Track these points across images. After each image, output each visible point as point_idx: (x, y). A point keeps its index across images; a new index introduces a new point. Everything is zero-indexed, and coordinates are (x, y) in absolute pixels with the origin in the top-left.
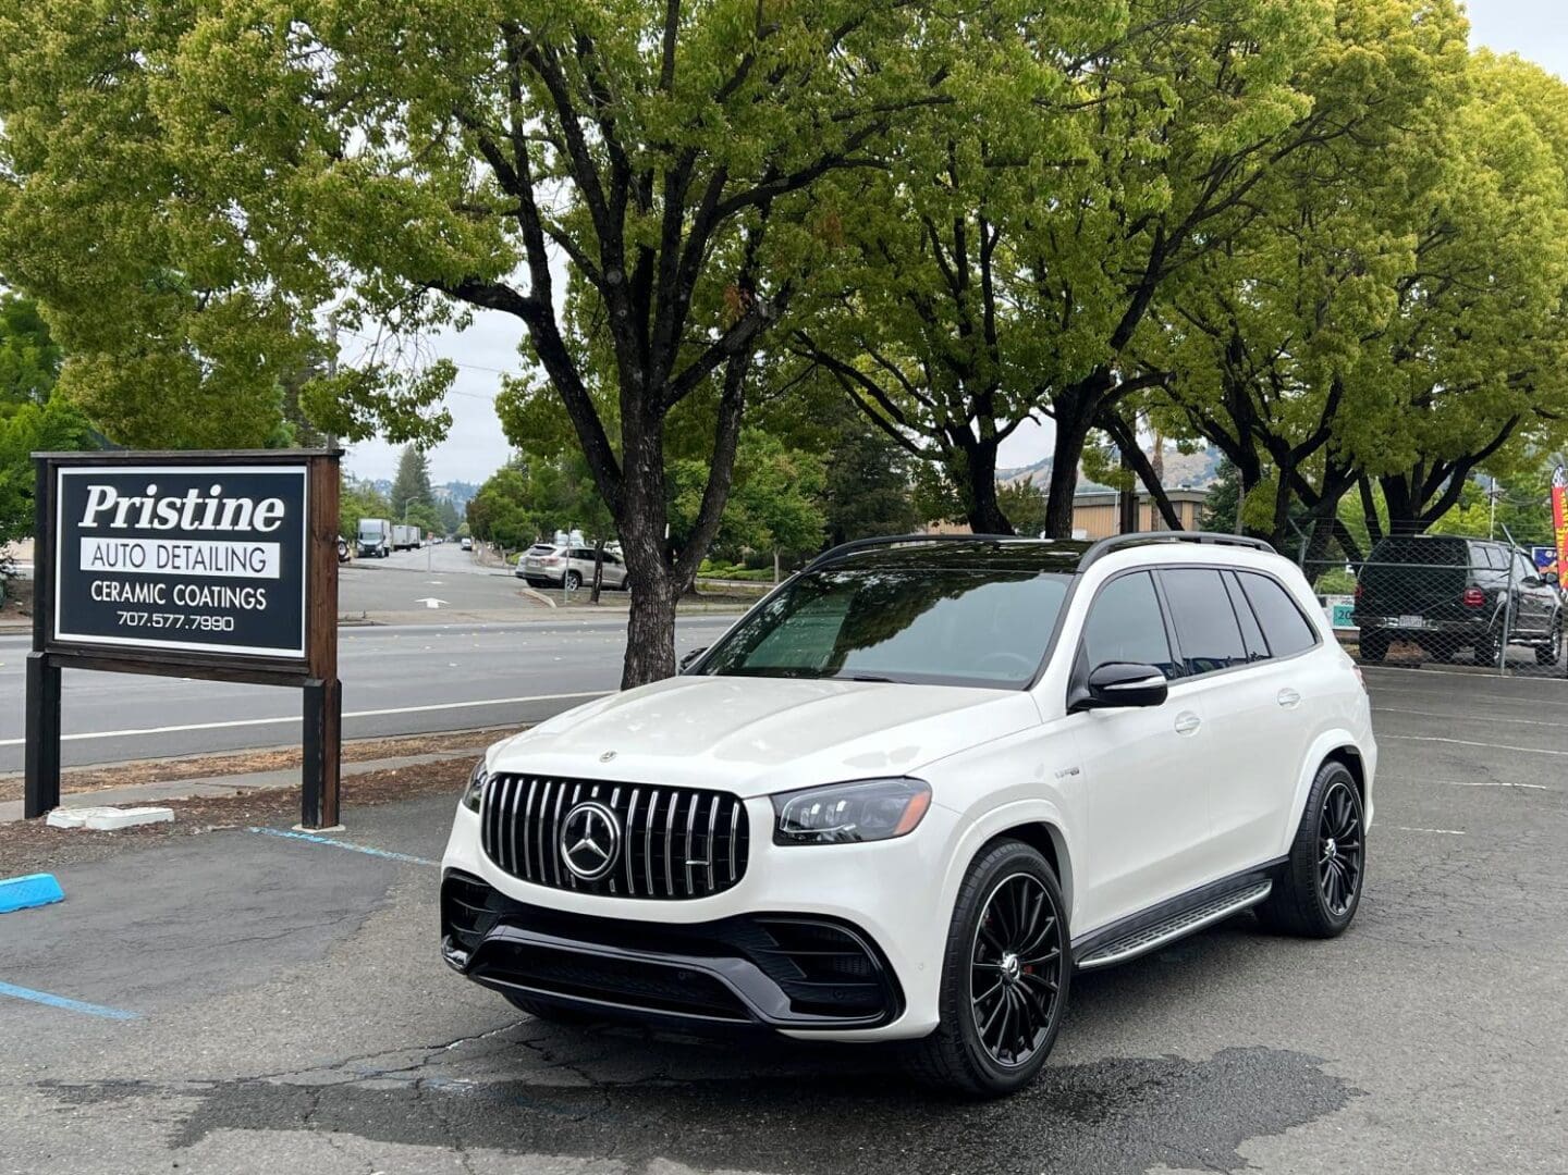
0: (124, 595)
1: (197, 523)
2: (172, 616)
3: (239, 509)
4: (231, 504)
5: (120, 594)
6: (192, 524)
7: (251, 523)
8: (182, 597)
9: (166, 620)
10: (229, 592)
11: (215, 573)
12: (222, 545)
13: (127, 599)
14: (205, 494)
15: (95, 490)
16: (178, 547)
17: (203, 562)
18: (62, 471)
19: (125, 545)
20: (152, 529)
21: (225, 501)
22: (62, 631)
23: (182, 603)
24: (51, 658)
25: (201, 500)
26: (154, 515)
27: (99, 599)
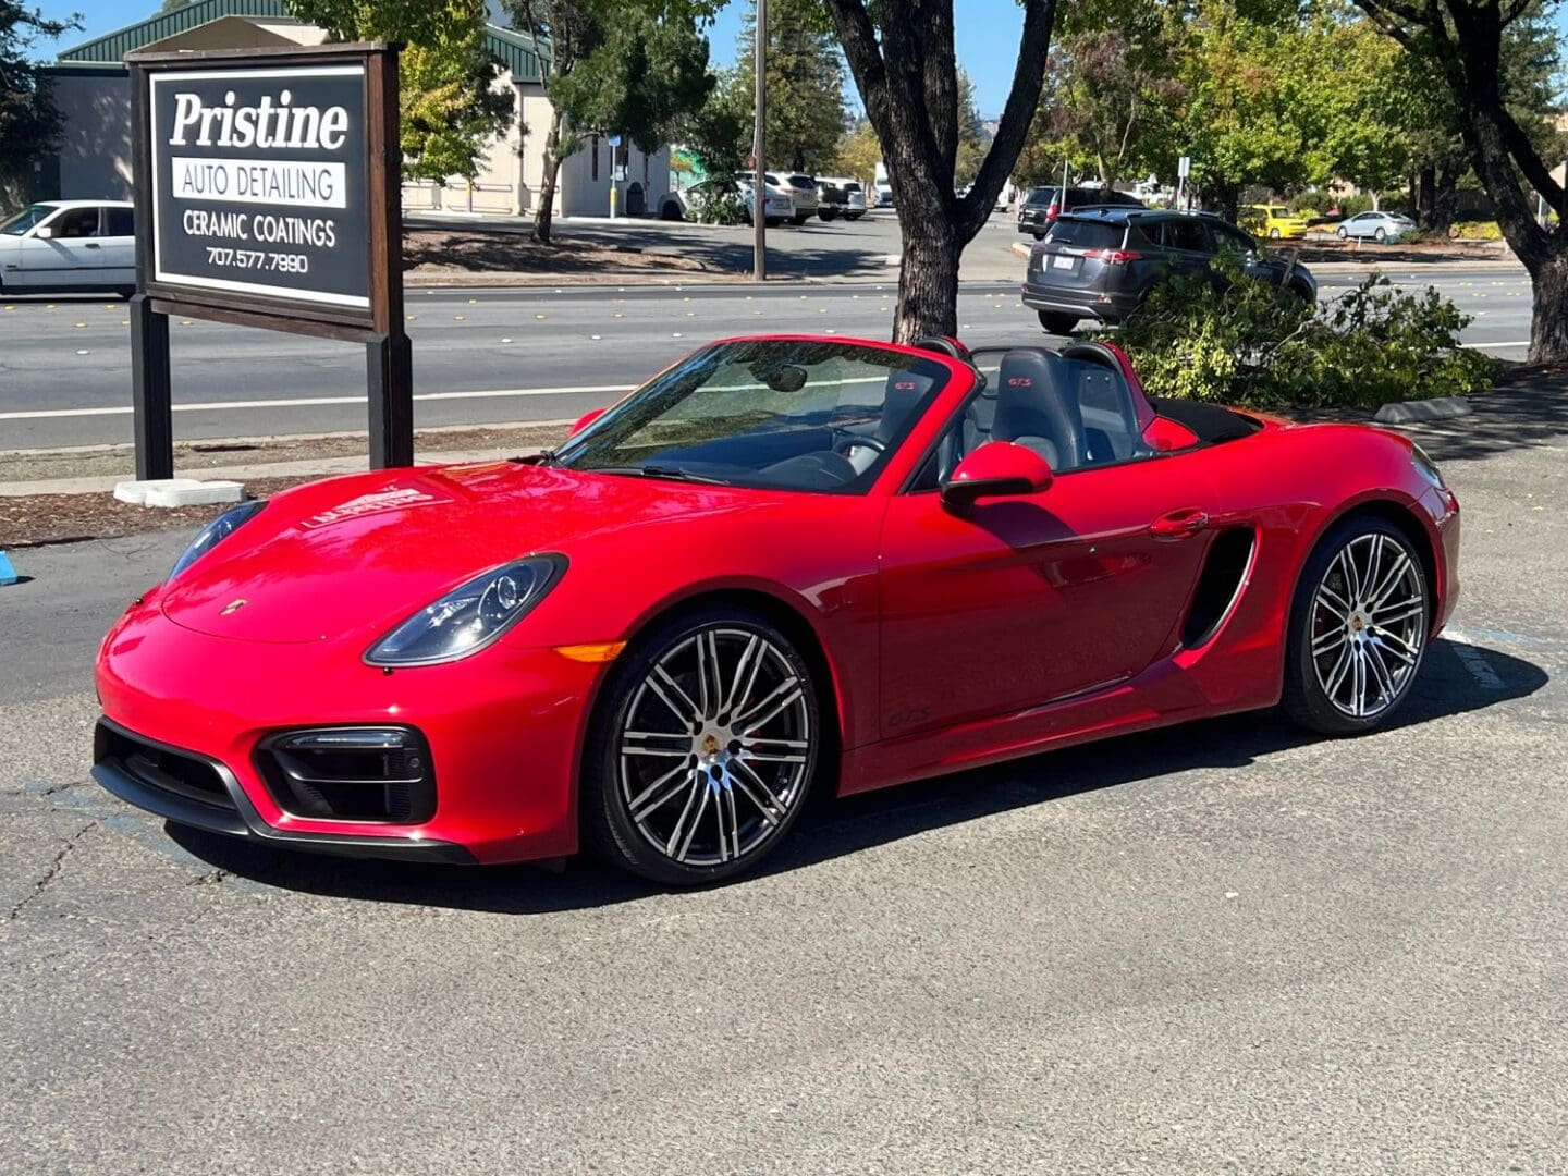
0: (212, 228)
1: (270, 138)
2: (253, 254)
3: (307, 119)
4: (300, 113)
5: (208, 226)
6: (266, 140)
7: (318, 140)
8: (261, 232)
9: (249, 257)
10: (302, 227)
11: (287, 201)
12: (294, 166)
13: (214, 232)
14: (276, 103)
15: (182, 99)
16: (255, 169)
17: (277, 188)
18: (154, 78)
19: (210, 167)
20: (233, 147)
21: (295, 110)
22: (162, 271)
23: (260, 238)
24: (153, 302)
25: (272, 111)
26: (234, 130)
27: (190, 232)
